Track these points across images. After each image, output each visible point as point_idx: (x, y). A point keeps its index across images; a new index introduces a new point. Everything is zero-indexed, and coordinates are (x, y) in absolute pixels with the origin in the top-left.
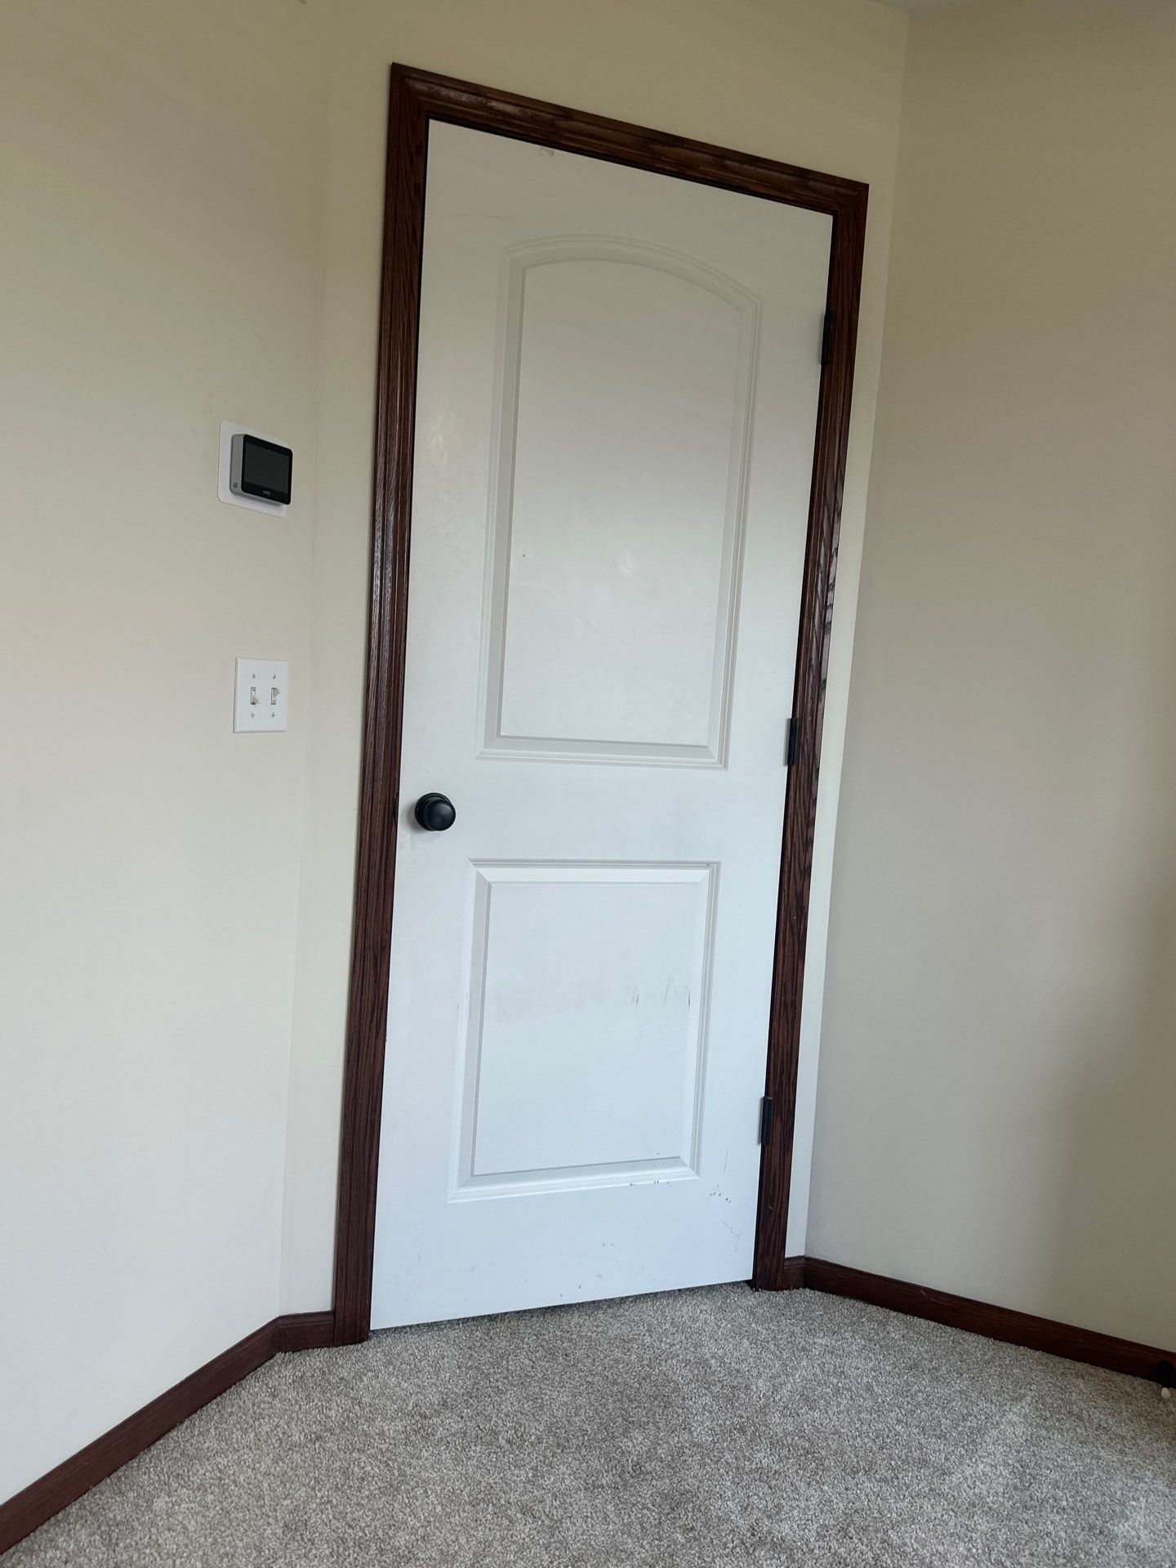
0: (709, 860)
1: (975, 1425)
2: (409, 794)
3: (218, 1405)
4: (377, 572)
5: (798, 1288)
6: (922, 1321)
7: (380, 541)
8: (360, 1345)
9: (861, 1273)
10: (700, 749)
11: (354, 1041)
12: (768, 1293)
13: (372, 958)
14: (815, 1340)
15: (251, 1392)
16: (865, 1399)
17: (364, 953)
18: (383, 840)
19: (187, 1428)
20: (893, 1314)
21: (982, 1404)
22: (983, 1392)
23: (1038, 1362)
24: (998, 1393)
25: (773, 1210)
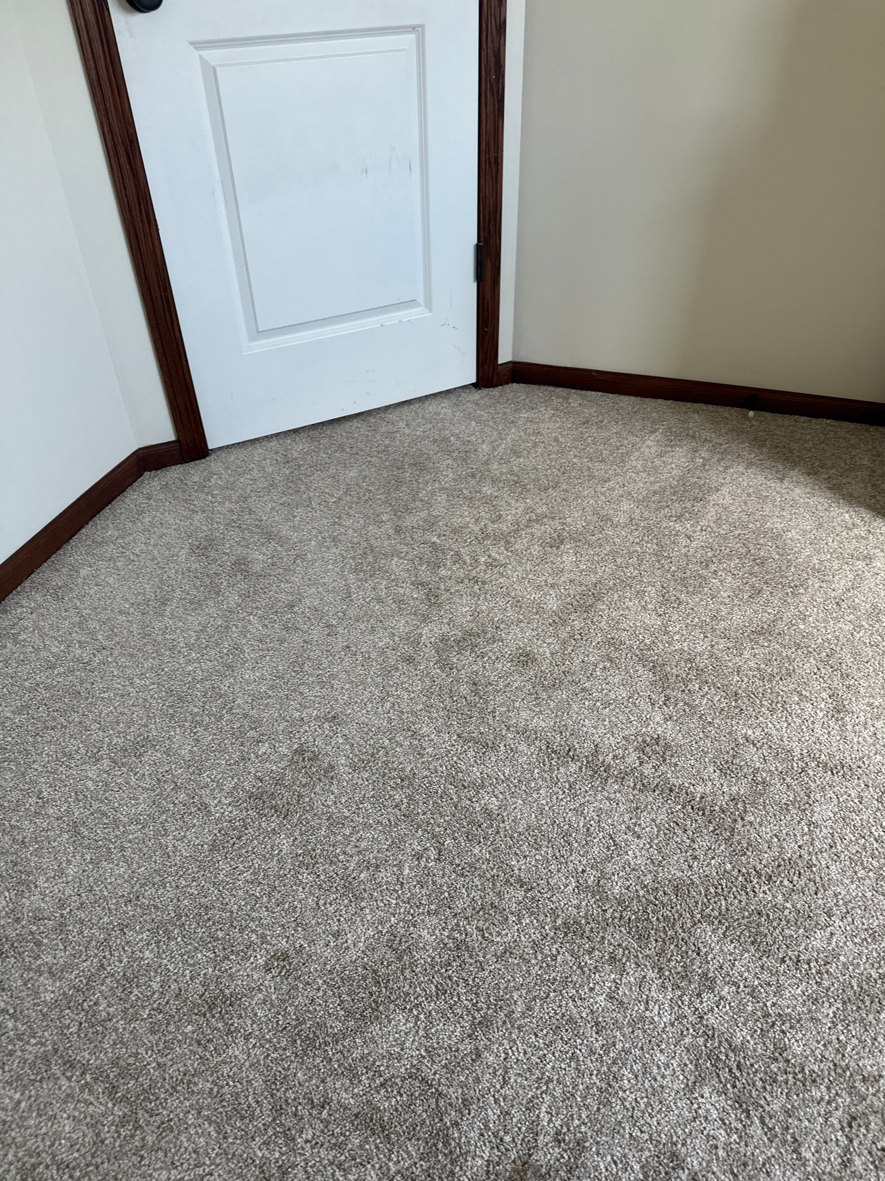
0: (415, 23)
1: (625, 451)
3: (110, 510)
5: (508, 384)
6: (593, 393)
8: (204, 460)
9: (551, 367)
12: (487, 389)
14: (521, 415)
15: (132, 499)
16: (553, 447)
17: (116, 149)
18: (99, 27)
19: (92, 526)
20: (573, 391)
21: (630, 438)
22: (631, 431)
23: (669, 407)
24: (641, 430)
25: (488, 331)
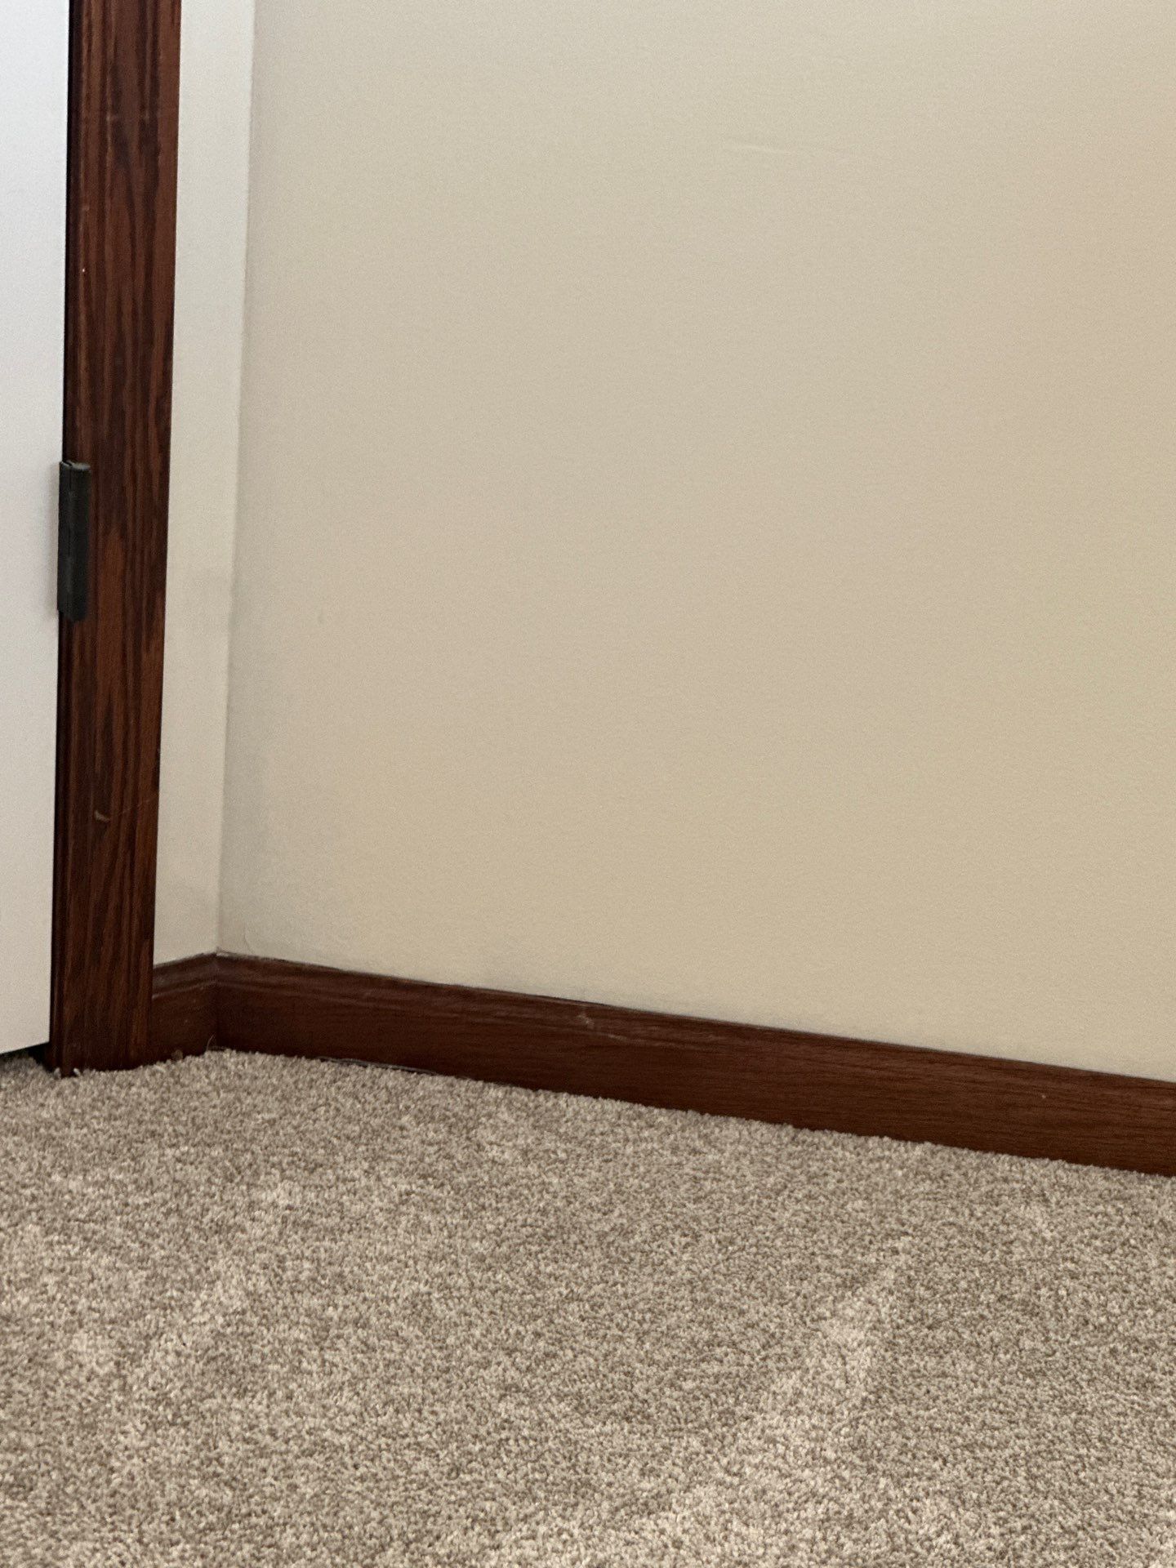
1: (733, 1369)
5: (199, 1053)
6: (583, 1103)
9: (394, 984)
12: (100, 1076)
14: (255, 1197)
20: (495, 1092)
21: (756, 1309)
22: (760, 1276)
23: (920, 1173)
24: (799, 1274)
25: (106, 825)
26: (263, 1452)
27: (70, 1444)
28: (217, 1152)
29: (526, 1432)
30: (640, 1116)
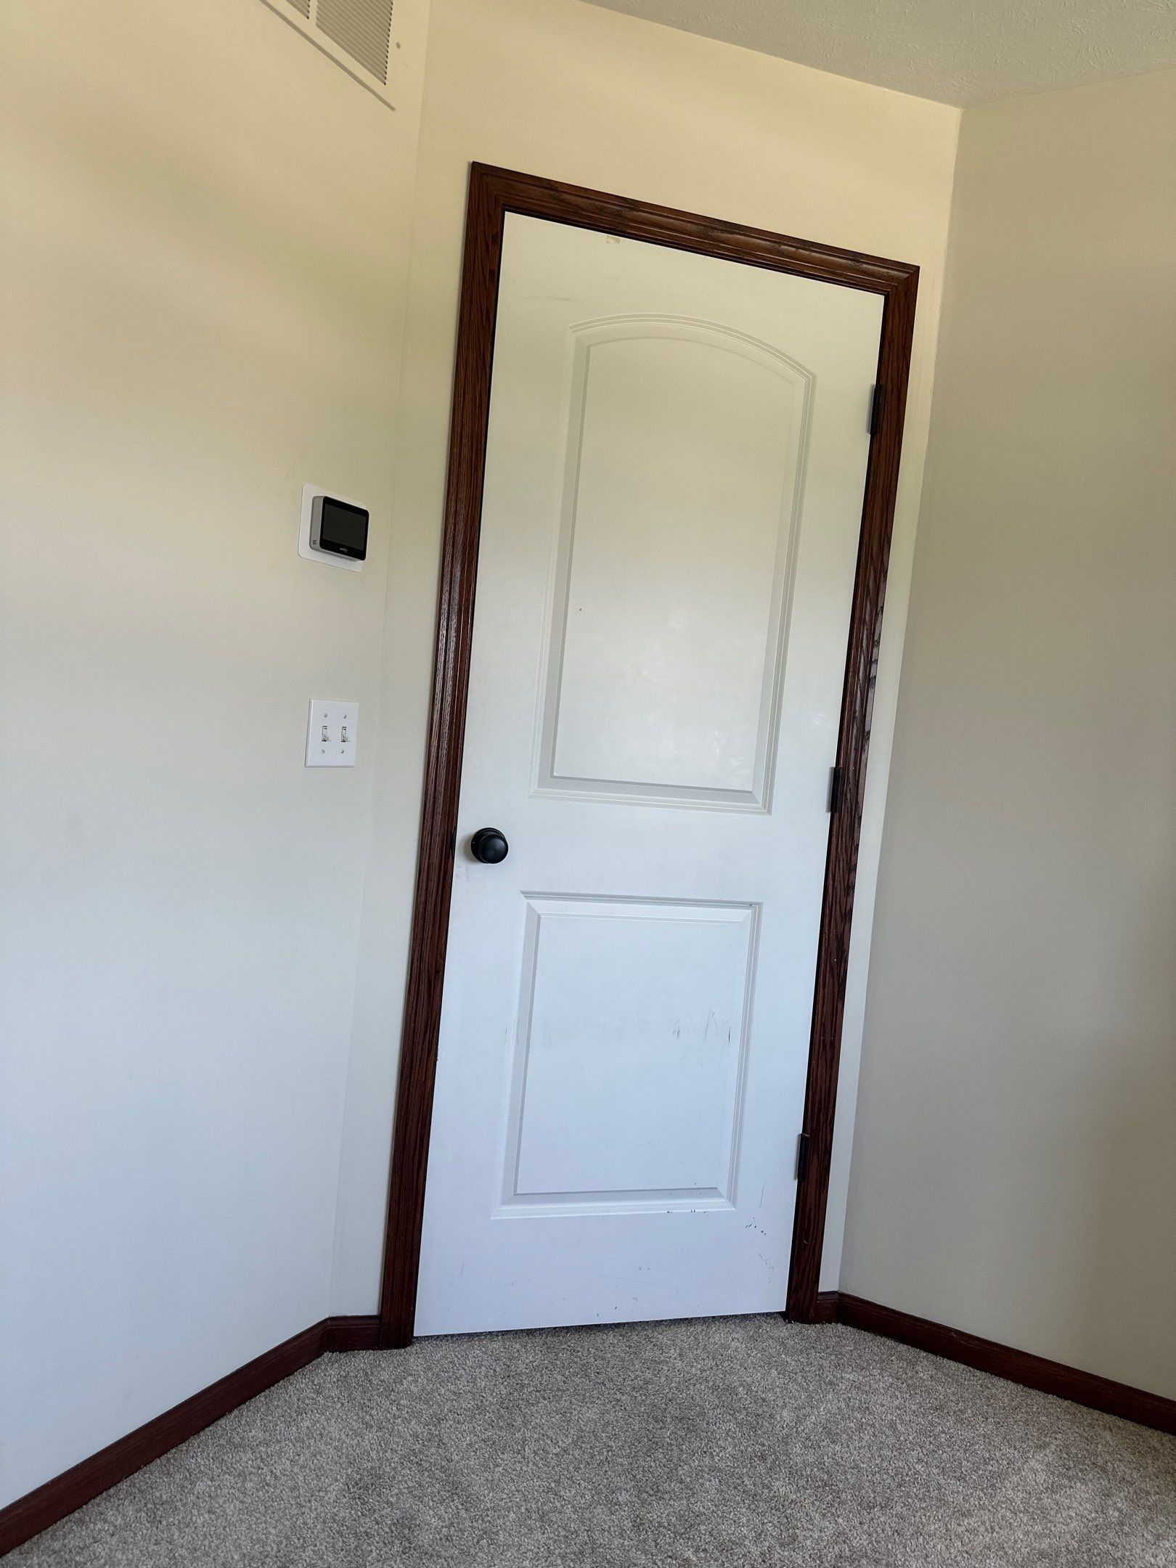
0: (753, 900)
1: (996, 1470)
2: (466, 827)
3: (266, 1398)
4: (443, 623)
5: (830, 1323)
6: (952, 1363)
7: (447, 594)
8: (403, 1350)
9: (893, 1311)
10: (743, 795)
11: (407, 1059)
12: (800, 1325)
13: (426, 981)
14: (843, 1375)
15: (298, 1387)
16: (887, 1436)
17: (419, 975)
18: (440, 871)
19: (236, 1417)
20: (923, 1354)
21: (1005, 1449)
22: (1008, 1437)
23: (1066, 1411)
24: (1022, 1440)
25: (807, 1245)
26: (838, 1464)
27: (778, 1447)
28: (833, 1357)
29: (924, 1477)
30: (970, 1371)
